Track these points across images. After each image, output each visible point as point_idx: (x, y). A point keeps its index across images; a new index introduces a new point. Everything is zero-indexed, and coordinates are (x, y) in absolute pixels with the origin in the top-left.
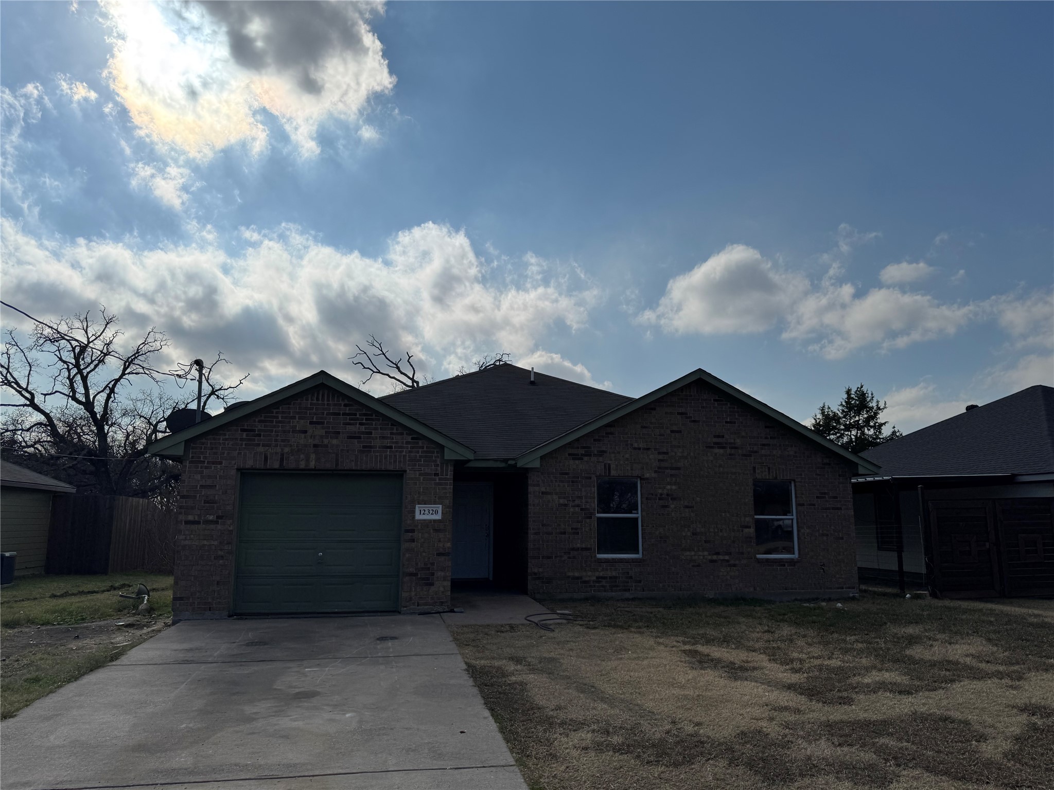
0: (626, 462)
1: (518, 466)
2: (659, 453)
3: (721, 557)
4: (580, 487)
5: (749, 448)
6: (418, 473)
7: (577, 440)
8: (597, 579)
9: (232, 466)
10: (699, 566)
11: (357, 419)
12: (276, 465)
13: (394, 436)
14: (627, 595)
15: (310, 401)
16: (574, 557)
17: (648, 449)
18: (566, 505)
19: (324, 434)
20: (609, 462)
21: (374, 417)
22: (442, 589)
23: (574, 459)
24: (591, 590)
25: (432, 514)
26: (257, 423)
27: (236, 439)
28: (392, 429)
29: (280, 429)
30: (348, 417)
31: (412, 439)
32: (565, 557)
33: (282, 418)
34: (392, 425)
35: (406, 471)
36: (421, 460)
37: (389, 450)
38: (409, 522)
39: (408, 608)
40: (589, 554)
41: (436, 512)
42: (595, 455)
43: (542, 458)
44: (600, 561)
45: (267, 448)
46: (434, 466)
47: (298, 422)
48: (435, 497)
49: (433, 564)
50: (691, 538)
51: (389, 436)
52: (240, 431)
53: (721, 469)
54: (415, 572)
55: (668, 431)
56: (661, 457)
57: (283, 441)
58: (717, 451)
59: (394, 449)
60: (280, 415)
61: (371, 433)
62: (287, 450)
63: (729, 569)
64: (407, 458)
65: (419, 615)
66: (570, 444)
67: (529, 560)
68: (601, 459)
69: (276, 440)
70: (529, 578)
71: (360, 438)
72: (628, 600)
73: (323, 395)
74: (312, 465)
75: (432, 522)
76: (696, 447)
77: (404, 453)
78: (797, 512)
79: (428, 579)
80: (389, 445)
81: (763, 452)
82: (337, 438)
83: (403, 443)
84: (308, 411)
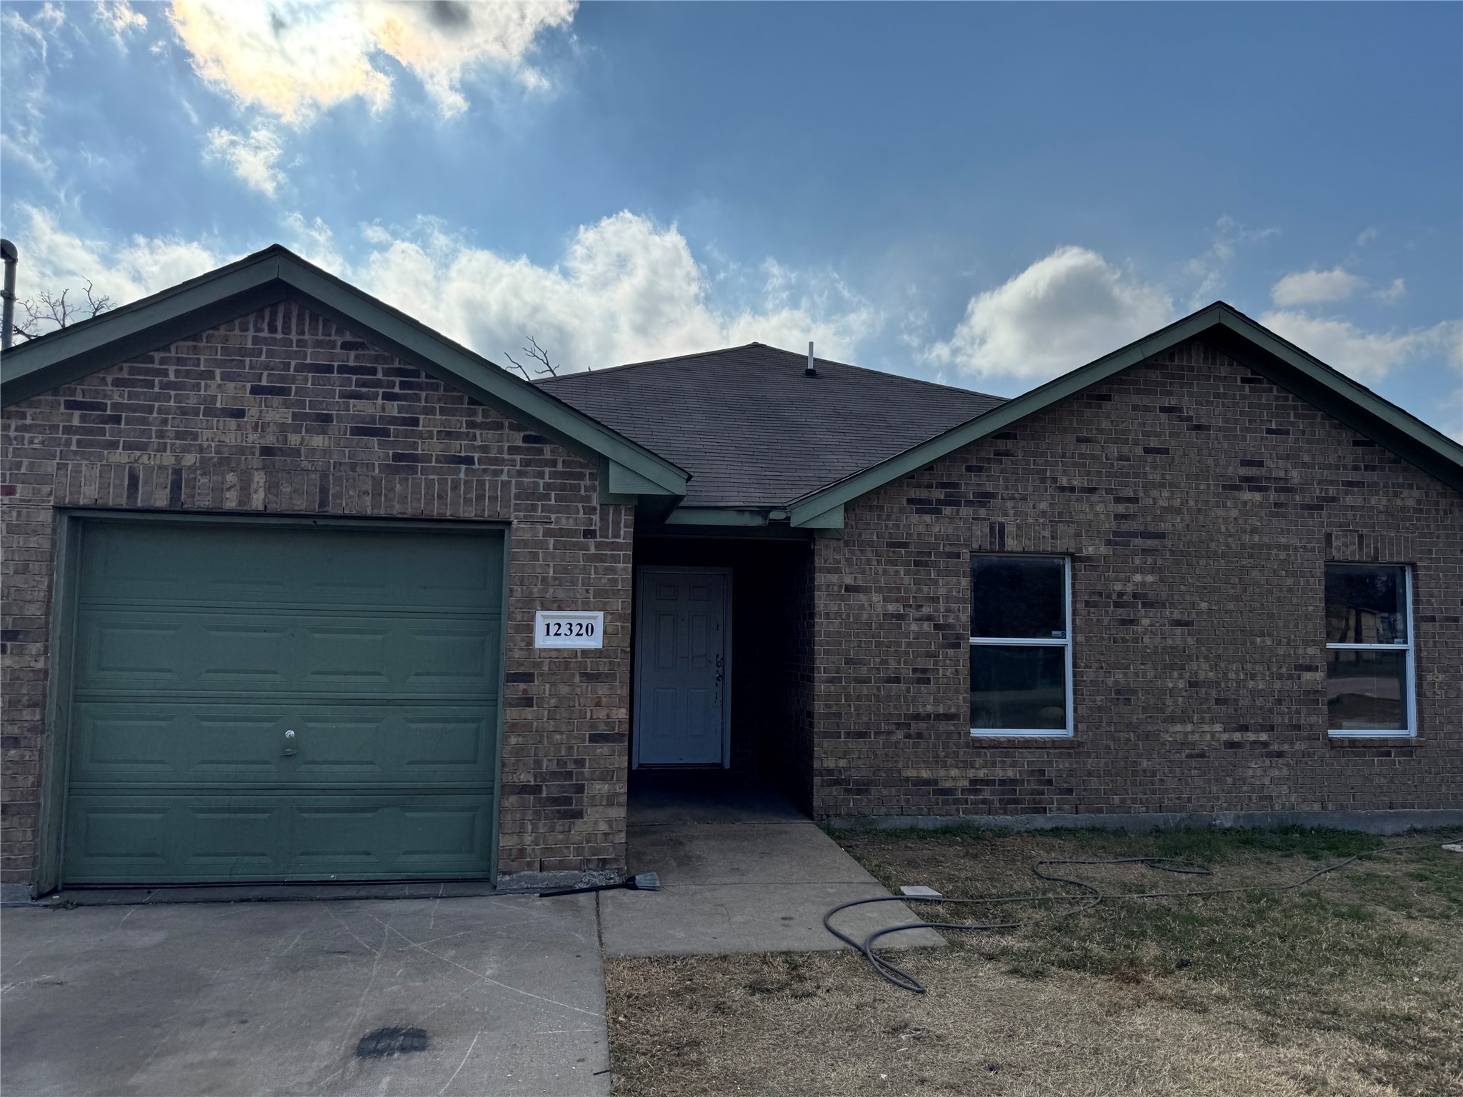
0: (1041, 520)
1: (791, 526)
2: (1118, 500)
3: (1251, 736)
4: (932, 576)
5: (1318, 492)
6: (540, 528)
7: (929, 467)
8: (970, 785)
9: (43, 501)
10: (1202, 755)
11: (378, 384)
12: (161, 500)
13: (478, 433)
14: (1040, 821)
15: (251, 333)
16: (920, 736)
17: (1092, 490)
18: (900, 617)
19: (290, 421)
20: (1002, 520)
21: (423, 379)
22: (603, 827)
23: (919, 511)
24: (958, 810)
25: (578, 635)
26: (110, 388)
27: (54, 428)
28: (474, 414)
29: (172, 403)
30: (354, 377)
31: (527, 439)
32: (899, 735)
33: (176, 377)
34: (472, 402)
35: (510, 523)
36: (549, 495)
37: (463, 467)
38: (517, 654)
39: (515, 876)
40: (952, 728)
41: (590, 630)
42: (969, 503)
43: (849, 506)
44: (979, 744)
45: (138, 453)
46: (584, 514)
47: (220, 386)
48: (587, 591)
49: (580, 763)
50: (1185, 694)
51: (463, 430)
52: (62, 406)
53: (1256, 538)
54: (532, 783)
55: (1139, 450)
56: (1121, 509)
57: (179, 435)
58: (1247, 496)
59: (476, 466)
60: (172, 369)
61: (415, 422)
62: (190, 459)
63: (1267, 761)
64: (514, 491)
65: (542, 896)
66: (913, 477)
67: (816, 740)
68: (982, 512)
69: (161, 435)
70: (817, 780)
71: (386, 433)
72: (1042, 832)
73: (287, 318)
74: (257, 501)
75: (579, 655)
76: (1202, 487)
77: (504, 477)
78: (1417, 636)
79: (567, 801)
80: (463, 454)
81: (1349, 500)
82: (324, 432)
83: (501, 451)
84: (248, 360)
